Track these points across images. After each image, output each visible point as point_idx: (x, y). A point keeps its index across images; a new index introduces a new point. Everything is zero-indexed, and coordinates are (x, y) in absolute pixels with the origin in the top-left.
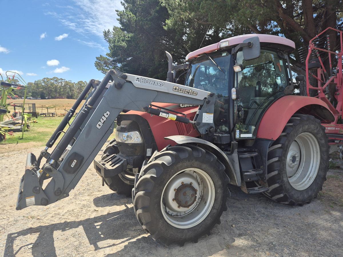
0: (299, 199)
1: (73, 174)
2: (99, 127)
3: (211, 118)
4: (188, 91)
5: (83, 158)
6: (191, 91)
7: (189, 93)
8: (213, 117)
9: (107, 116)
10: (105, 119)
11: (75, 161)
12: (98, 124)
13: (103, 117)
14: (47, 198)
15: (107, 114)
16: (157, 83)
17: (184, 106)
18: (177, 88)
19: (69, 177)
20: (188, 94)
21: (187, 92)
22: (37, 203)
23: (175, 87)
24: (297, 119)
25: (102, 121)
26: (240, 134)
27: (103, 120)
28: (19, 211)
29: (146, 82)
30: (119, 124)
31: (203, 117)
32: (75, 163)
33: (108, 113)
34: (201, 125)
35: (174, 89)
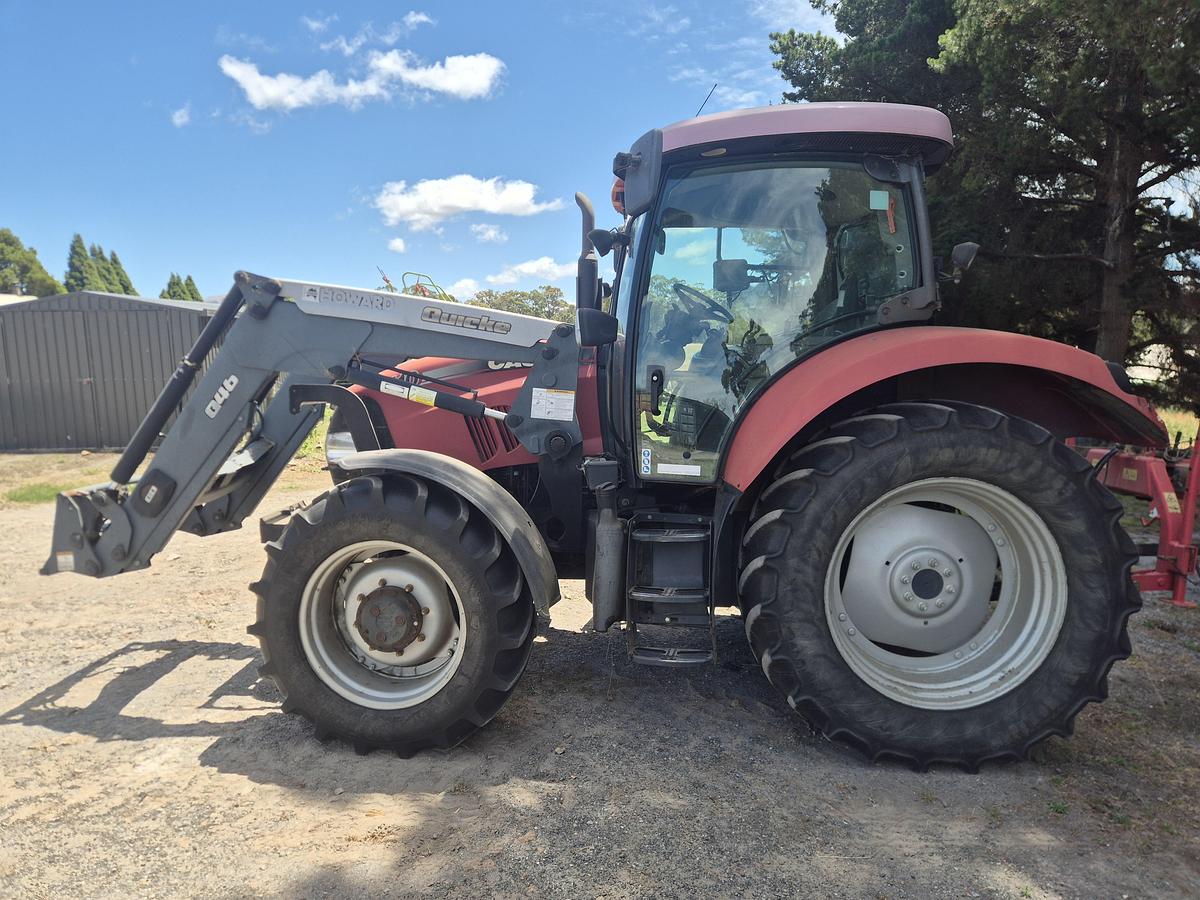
0: (891, 736)
1: (154, 520)
2: (212, 415)
3: (565, 406)
4: (476, 321)
5: (175, 484)
6: (485, 320)
7: (478, 325)
8: (572, 404)
9: (231, 388)
10: (226, 395)
11: (154, 488)
12: (209, 406)
13: (221, 390)
14: (96, 561)
15: (232, 383)
16: (369, 301)
17: (500, 366)
18: (438, 312)
19: (145, 525)
20: (477, 329)
21: (472, 323)
22: (78, 569)
23: (428, 310)
24: (889, 423)
25: (220, 400)
26: (654, 463)
27: (221, 396)
28: (45, 577)
29: (335, 299)
30: (294, 410)
31: (534, 402)
32: (153, 494)
33: (234, 379)
34: (525, 425)
35: (425, 315)
